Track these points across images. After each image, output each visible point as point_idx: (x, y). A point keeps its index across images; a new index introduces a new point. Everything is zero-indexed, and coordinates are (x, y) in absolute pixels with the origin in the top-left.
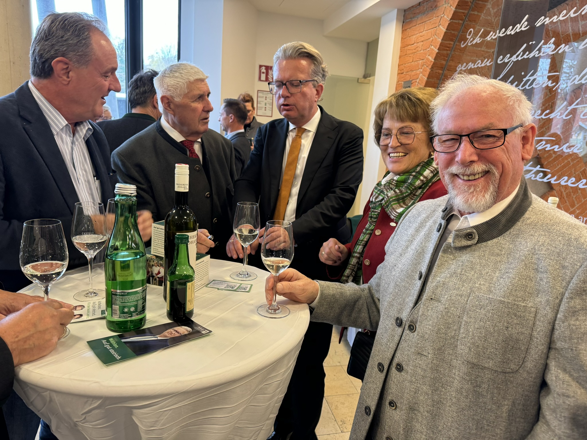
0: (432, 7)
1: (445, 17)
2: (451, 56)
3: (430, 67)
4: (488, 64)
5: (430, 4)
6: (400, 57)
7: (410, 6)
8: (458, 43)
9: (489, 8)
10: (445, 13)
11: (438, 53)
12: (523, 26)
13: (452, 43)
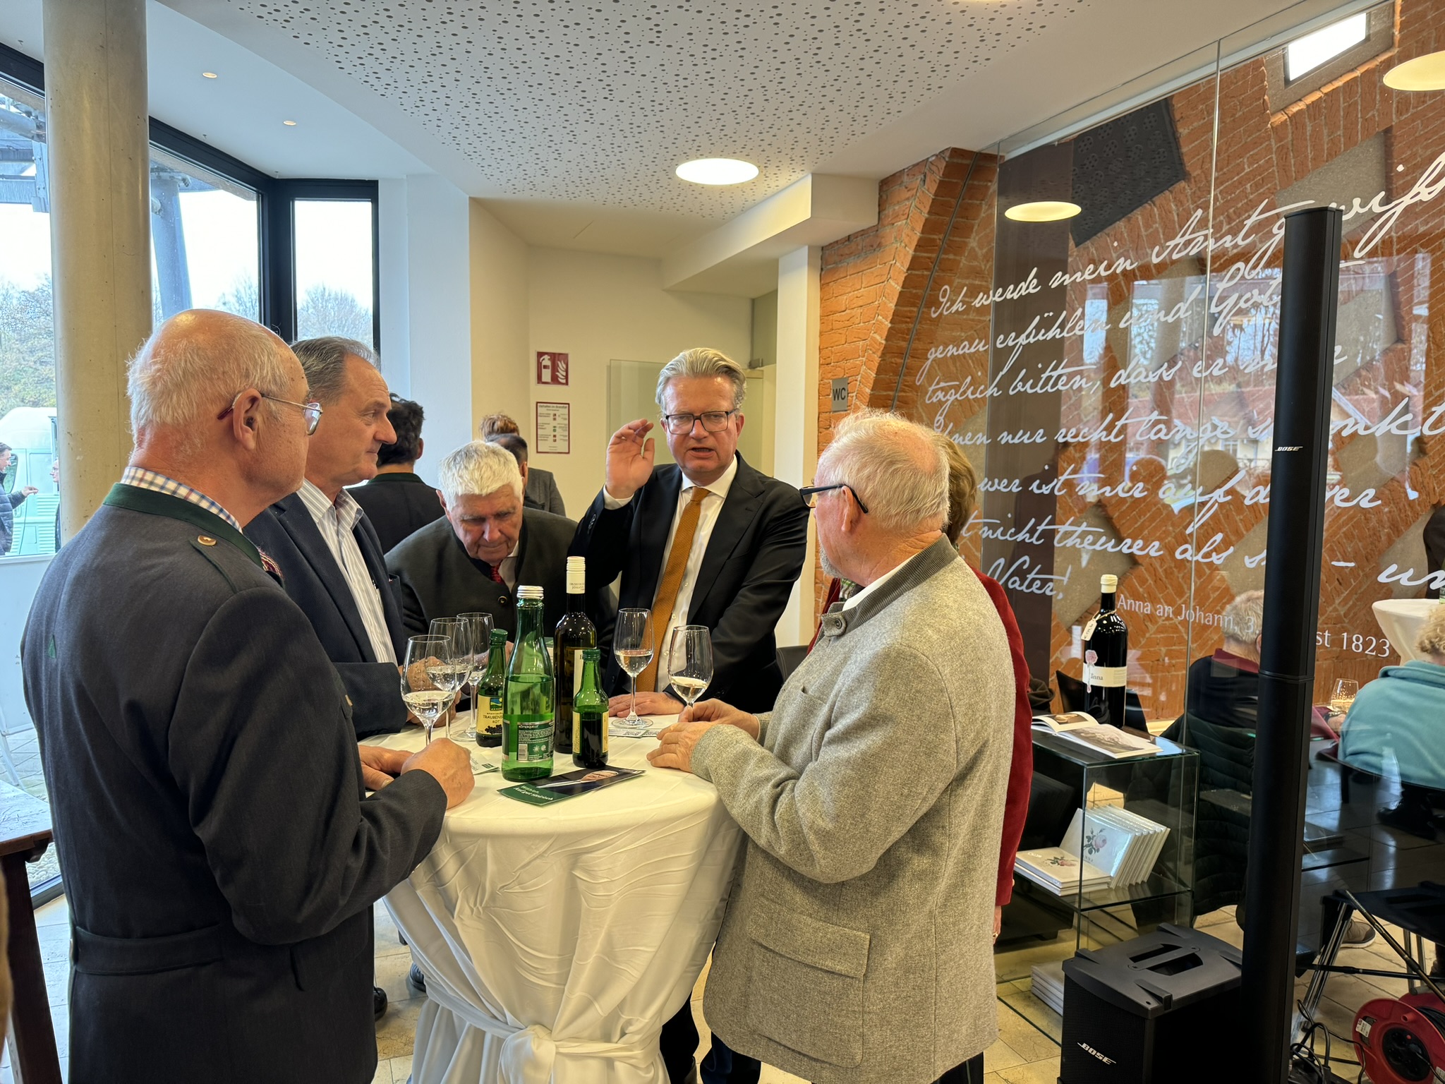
0: (872, 246)
1: (898, 264)
2: (915, 332)
3: (879, 353)
4: (981, 349)
5: (868, 240)
6: (821, 334)
7: (832, 242)
8: (925, 310)
9: (973, 249)
10: (897, 257)
11: (890, 328)
12: (1031, 287)
13: (915, 309)
